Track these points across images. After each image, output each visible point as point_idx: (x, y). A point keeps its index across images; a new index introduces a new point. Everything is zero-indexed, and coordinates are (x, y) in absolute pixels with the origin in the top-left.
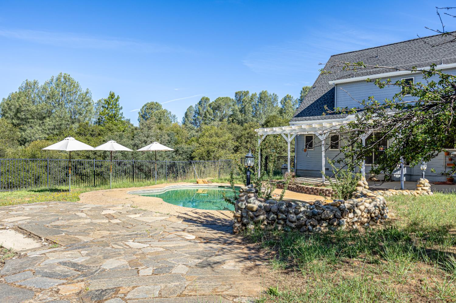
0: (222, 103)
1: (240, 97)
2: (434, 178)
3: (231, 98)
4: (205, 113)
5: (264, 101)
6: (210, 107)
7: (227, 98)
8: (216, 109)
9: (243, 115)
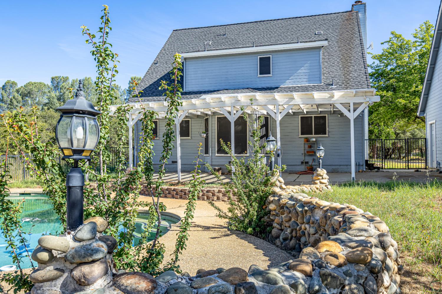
0: (34, 88)
1: (57, 83)
2: (294, 167)
3: (46, 84)
4: (11, 100)
5: (88, 88)
6: (18, 93)
7: (40, 83)
8: (26, 95)
9: (62, 103)
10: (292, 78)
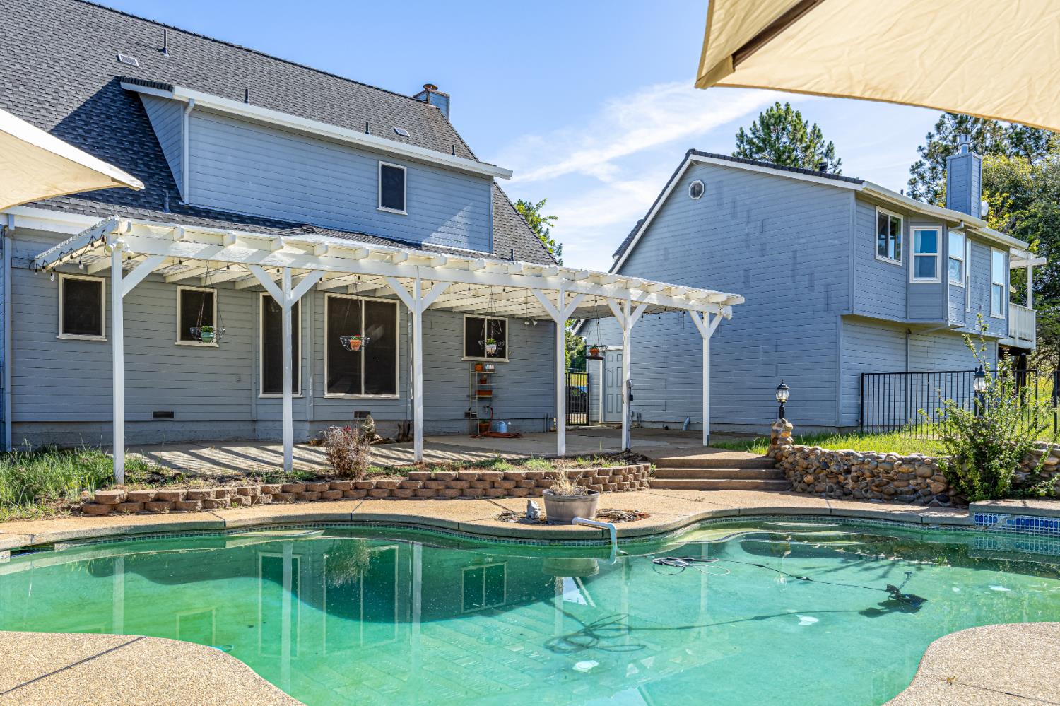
10: (441, 229)
